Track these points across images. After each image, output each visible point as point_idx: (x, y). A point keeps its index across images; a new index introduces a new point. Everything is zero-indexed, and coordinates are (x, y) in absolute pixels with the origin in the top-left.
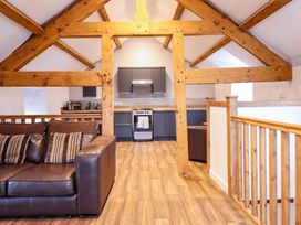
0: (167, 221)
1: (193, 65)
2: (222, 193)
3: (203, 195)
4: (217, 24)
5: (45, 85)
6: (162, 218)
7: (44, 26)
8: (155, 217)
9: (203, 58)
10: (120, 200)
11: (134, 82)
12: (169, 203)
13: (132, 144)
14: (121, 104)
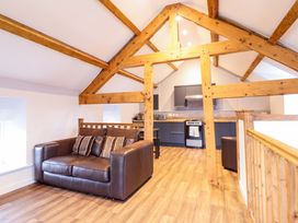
0: (172, 219)
1: (244, 79)
2: (242, 206)
3: (221, 204)
4: (243, 41)
5: (109, 102)
6: (170, 215)
7: (109, 63)
8: (165, 213)
9: (249, 73)
10: (146, 193)
11: (187, 97)
12: (184, 204)
13: (183, 149)
14: (177, 115)
